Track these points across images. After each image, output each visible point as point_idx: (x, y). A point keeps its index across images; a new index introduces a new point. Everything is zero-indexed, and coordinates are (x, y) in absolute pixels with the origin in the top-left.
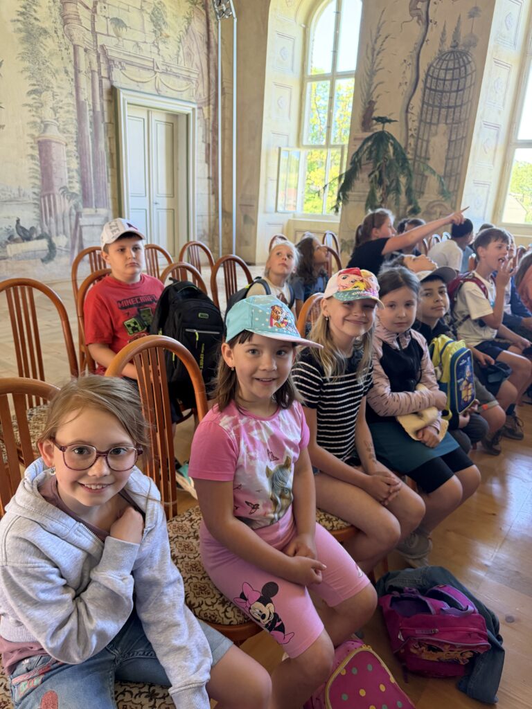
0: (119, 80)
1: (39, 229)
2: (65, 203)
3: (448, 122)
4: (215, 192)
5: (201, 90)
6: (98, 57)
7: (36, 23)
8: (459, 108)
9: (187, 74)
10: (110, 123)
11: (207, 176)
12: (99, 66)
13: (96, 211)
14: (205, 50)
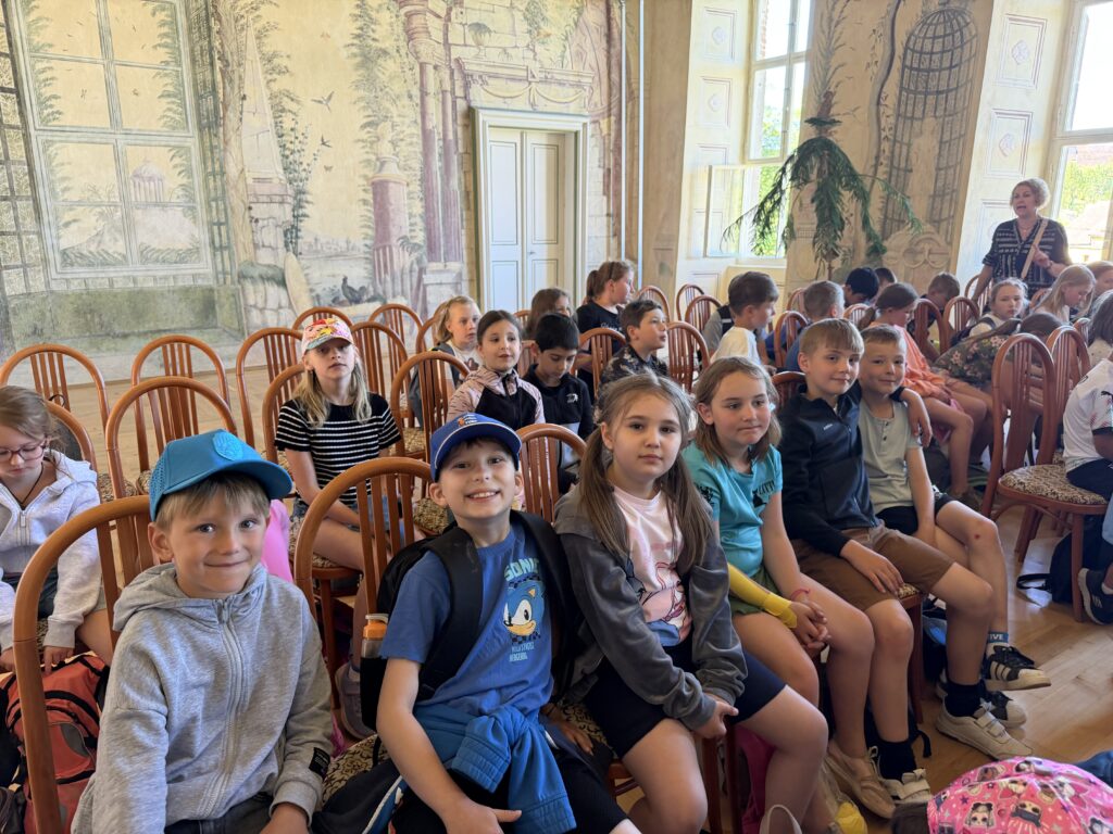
0: (479, 97)
1: (371, 289)
2: (404, 257)
3: (937, 114)
4: (617, 234)
5: (596, 98)
6: (452, 74)
7: (374, 44)
8: (954, 93)
9: (577, 79)
10: (466, 153)
11: (605, 212)
12: (453, 84)
13: (445, 266)
14: (604, 45)
